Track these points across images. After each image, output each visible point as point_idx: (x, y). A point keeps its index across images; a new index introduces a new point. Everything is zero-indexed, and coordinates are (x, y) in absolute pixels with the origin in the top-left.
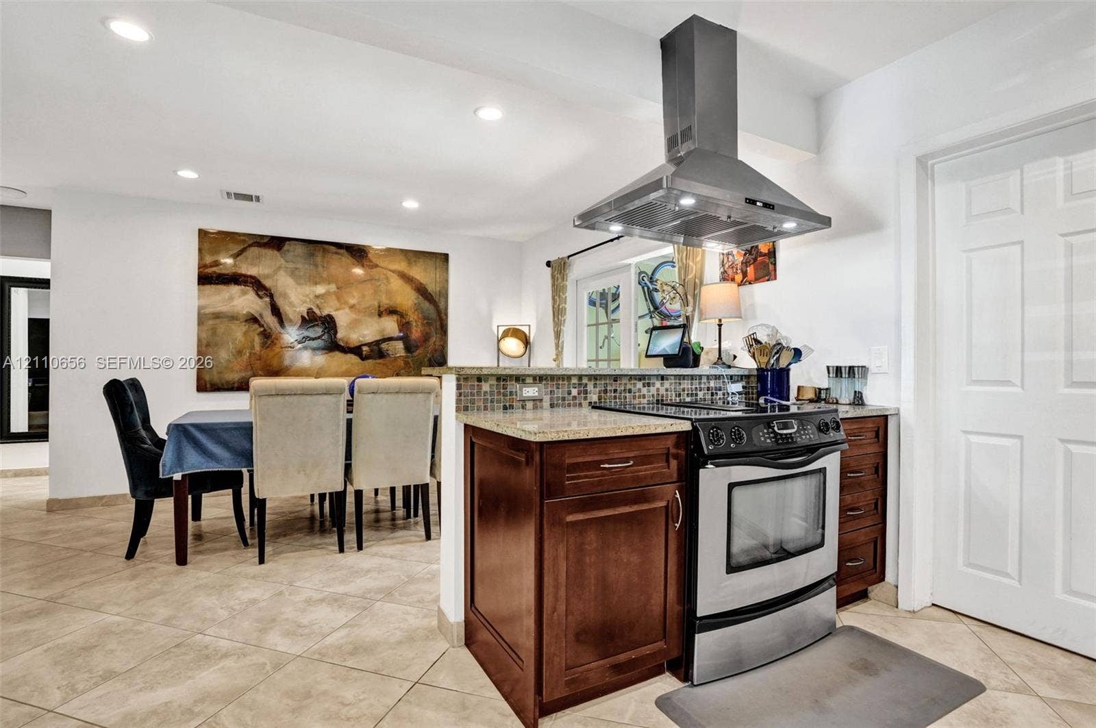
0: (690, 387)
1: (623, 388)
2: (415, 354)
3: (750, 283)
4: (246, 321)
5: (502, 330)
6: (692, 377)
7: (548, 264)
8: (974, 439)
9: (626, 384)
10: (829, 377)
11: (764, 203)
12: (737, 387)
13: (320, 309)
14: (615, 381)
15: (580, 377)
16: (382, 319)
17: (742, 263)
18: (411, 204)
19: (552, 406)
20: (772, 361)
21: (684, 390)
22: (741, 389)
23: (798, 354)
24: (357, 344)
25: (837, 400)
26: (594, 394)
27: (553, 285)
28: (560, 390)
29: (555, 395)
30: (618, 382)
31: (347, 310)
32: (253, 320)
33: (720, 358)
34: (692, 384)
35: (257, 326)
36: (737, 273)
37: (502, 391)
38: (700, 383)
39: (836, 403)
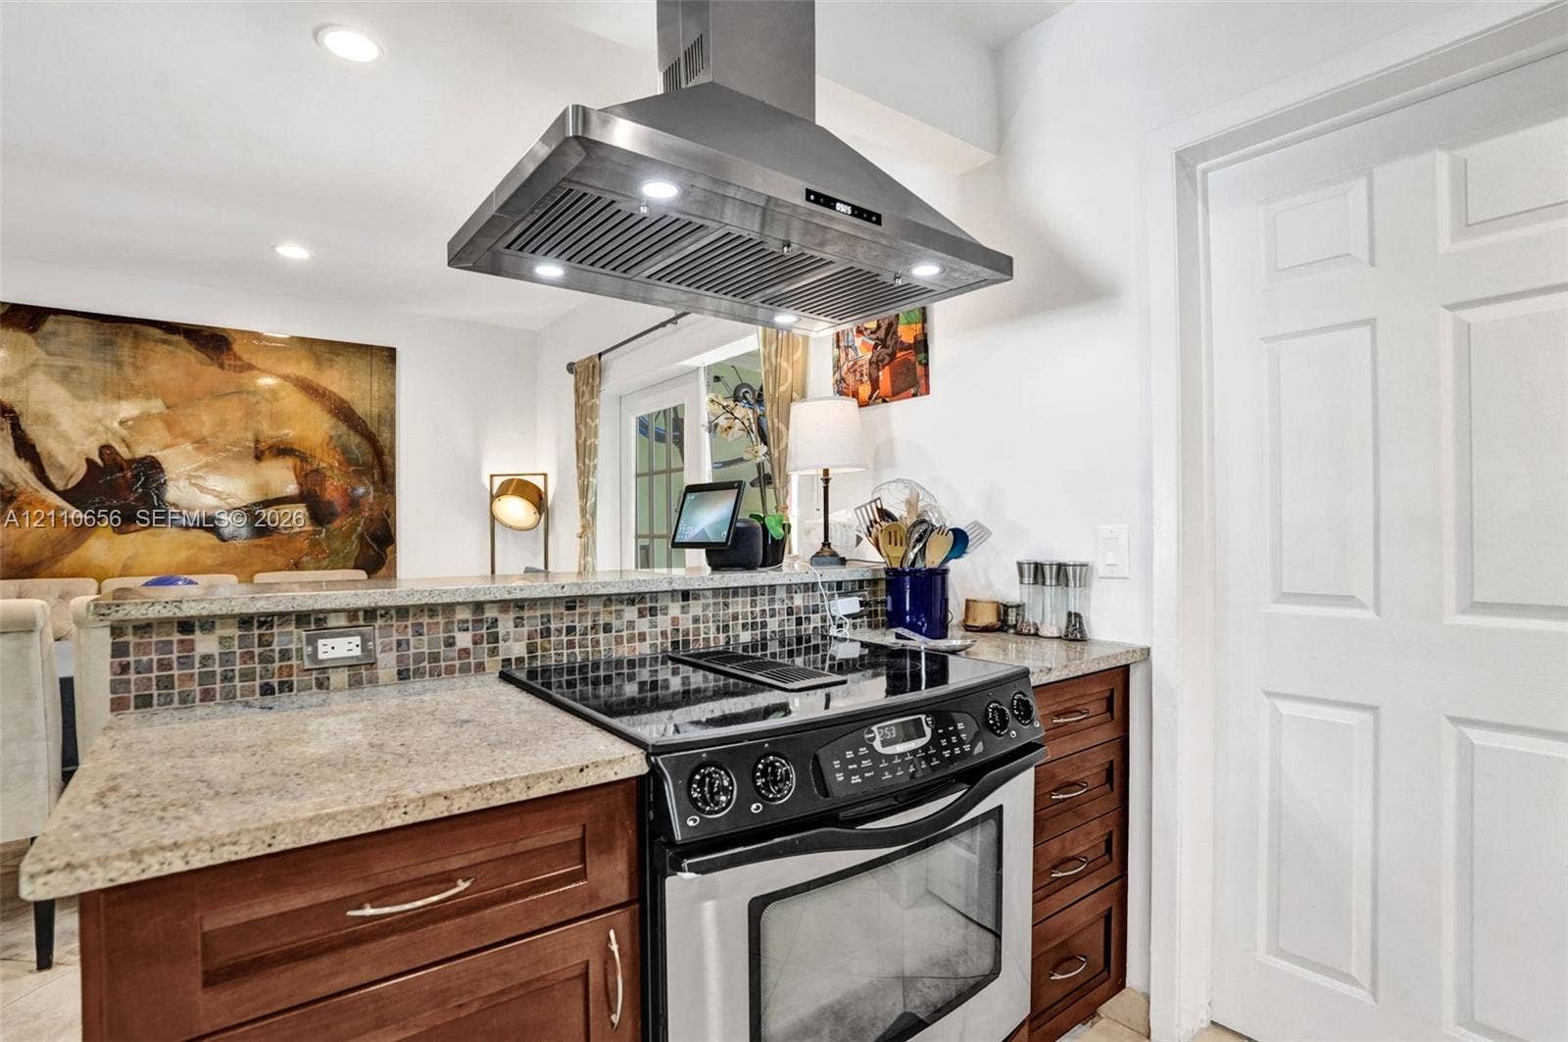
0: (749, 609)
1: (589, 624)
2: (331, 526)
3: (884, 401)
5: (498, 482)
6: (754, 591)
7: (571, 368)
8: (1286, 707)
9: (596, 614)
10: (1021, 582)
11: (854, 208)
12: (851, 605)
13: (128, 446)
14: (568, 608)
15: (479, 607)
16: (262, 464)
17: (871, 363)
19: (403, 675)
20: (911, 556)
21: (735, 617)
22: (857, 609)
23: (960, 541)
25: (1037, 629)
26: (517, 640)
27: (577, 405)
28: (425, 638)
29: (412, 651)
30: (578, 611)
31: (188, 446)
33: (826, 544)
34: (753, 604)
36: (862, 382)
37: (257, 650)
38: (772, 601)
39: (1036, 635)
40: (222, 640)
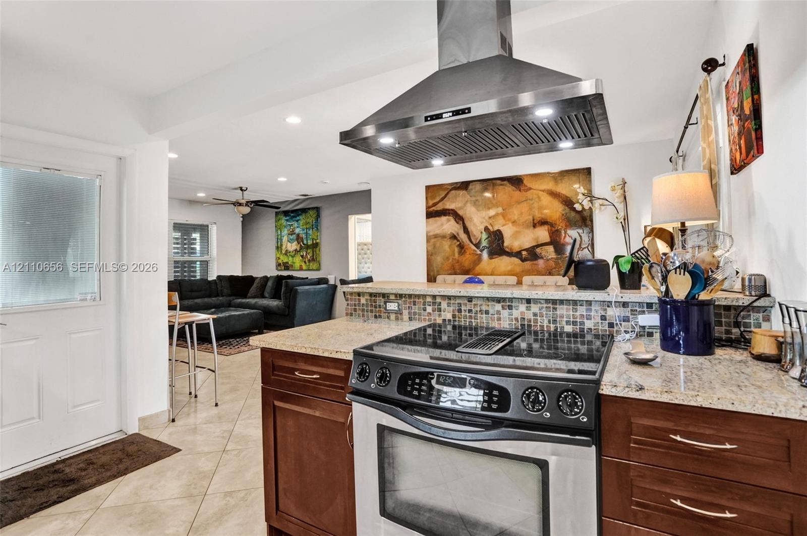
1: (479, 309)
2: (564, 255)
3: (745, 163)
4: (450, 238)
5: (649, 228)
6: (579, 303)
7: (671, 160)
9: (482, 305)
11: (453, 112)
13: (492, 226)
14: (469, 301)
15: (435, 297)
16: (536, 229)
17: (738, 135)
19: (410, 319)
23: (700, 280)
24: (519, 250)
26: (449, 312)
28: (417, 306)
29: (413, 311)
30: (473, 303)
31: (510, 225)
32: (454, 237)
34: (575, 310)
35: (456, 241)
36: (737, 151)
38: (589, 310)
40: (367, 300)
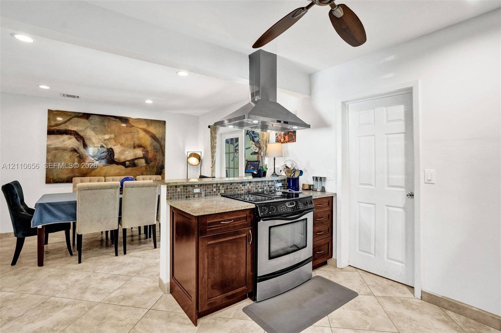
0: (261, 185)
2: (150, 165)
3: (286, 142)
4: (71, 151)
5: (189, 154)
6: (262, 182)
7: (209, 127)
8: (362, 204)
10: (313, 181)
11: (284, 122)
12: (280, 185)
13: (106, 145)
15: (217, 184)
16: (135, 149)
17: (284, 134)
18: (149, 102)
19: (205, 196)
20: (292, 175)
21: (259, 187)
22: (281, 185)
23: (301, 172)
24: (124, 161)
25: (316, 190)
26: (222, 190)
27: (211, 136)
28: (209, 189)
29: (207, 192)
30: (232, 185)
31: (119, 146)
32: (75, 150)
33: (274, 172)
35: (76, 153)
36: (282, 138)
37: (185, 191)
38: (265, 184)
39: (316, 191)
40: (181, 189)
